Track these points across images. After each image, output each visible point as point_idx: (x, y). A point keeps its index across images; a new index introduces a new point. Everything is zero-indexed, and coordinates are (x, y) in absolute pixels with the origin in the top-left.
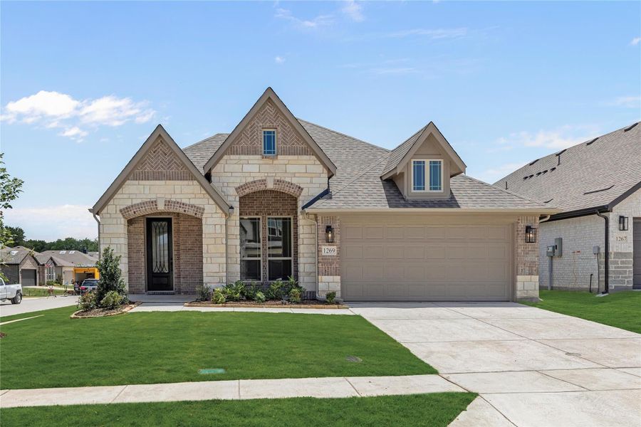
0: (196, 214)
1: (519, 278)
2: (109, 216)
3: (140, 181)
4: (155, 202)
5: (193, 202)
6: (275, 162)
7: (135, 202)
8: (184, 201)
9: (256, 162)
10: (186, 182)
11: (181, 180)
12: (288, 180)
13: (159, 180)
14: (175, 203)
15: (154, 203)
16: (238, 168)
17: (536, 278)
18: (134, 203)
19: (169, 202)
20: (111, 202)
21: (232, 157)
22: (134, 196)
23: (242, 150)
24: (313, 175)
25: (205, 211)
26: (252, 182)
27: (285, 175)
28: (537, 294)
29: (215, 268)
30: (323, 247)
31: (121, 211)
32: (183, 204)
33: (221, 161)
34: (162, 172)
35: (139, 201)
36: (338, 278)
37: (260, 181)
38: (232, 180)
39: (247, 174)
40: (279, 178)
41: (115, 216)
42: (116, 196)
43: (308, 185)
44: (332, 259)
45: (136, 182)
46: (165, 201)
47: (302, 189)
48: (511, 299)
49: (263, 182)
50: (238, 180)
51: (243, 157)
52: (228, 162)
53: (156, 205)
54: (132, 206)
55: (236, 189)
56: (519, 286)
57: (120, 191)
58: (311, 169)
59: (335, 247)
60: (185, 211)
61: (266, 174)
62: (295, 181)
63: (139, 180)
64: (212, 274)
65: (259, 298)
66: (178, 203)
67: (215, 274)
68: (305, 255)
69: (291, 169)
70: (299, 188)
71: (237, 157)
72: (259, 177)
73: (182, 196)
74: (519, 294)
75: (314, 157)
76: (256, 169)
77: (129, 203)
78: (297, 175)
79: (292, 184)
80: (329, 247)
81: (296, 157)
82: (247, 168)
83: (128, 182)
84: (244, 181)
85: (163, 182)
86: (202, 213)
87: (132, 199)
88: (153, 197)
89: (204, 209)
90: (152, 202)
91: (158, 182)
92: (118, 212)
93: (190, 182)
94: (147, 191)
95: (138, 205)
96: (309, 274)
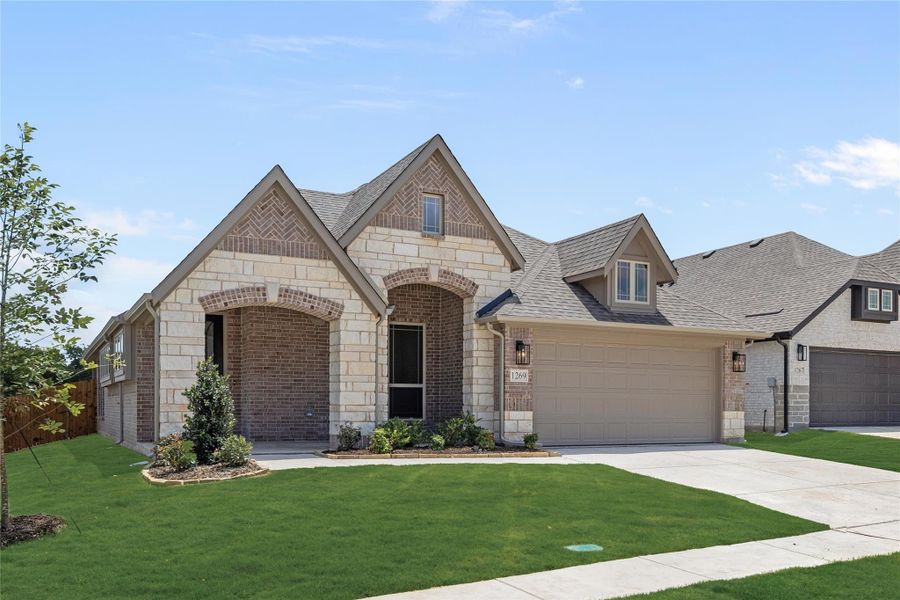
0: (330, 313)
1: (727, 414)
2: (178, 307)
3: (237, 254)
4: (264, 289)
5: (324, 294)
6: (441, 244)
7: (227, 287)
8: (310, 291)
9: (414, 241)
10: (315, 262)
11: (307, 257)
12: (458, 271)
13: (269, 254)
14: (296, 293)
15: (262, 290)
16: (388, 247)
17: (741, 414)
18: (224, 289)
19: (287, 291)
20: (184, 284)
21: (379, 229)
22: (226, 277)
23: (394, 221)
24: (492, 268)
25: (345, 310)
26: (408, 270)
27: (456, 264)
28: (741, 433)
29: (359, 399)
30: (512, 371)
31: (201, 300)
32: (311, 297)
33: (362, 235)
34: (274, 242)
35: (234, 286)
36: (529, 415)
37: (419, 269)
38: (378, 264)
39: (400, 258)
40: (445, 268)
41: (189, 308)
42: (192, 275)
43: (485, 282)
44: (523, 388)
45: (230, 254)
46: (281, 290)
47: (477, 287)
48: (717, 440)
49: (425, 271)
50: (387, 265)
51: (395, 232)
52: (372, 236)
53: (264, 295)
54: (223, 294)
55: (384, 279)
56: (726, 423)
57: (200, 267)
58: (489, 259)
59: (526, 371)
60: (312, 307)
61: (428, 261)
62: (467, 274)
63: (236, 250)
64: (354, 408)
65: (438, 445)
66: (301, 293)
67: (359, 408)
68: (480, 381)
69: (462, 256)
70: (474, 284)
71: (386, 230)
72: (417, 264)
73: (308, 283)
74: (726, 434)
75: (493, 243)
76: (412, 250)
77: (216, 288)
78: (470, 266)
79: (463, 278)
80: (519, 371)
81: (469, 240)
82: (400, 249)
83: (215, 253)
84: (395, 268)
85: (277, 258)
86: (341, 313)
87: (222, 281)
88: (259, 281)
89: (343, 307)
90: (258, 290)
91: (267, 258)
92: (196, 301)
93: (322, 263)
94: (249, 271)
95: (233, 291)
96: (485, 408)
